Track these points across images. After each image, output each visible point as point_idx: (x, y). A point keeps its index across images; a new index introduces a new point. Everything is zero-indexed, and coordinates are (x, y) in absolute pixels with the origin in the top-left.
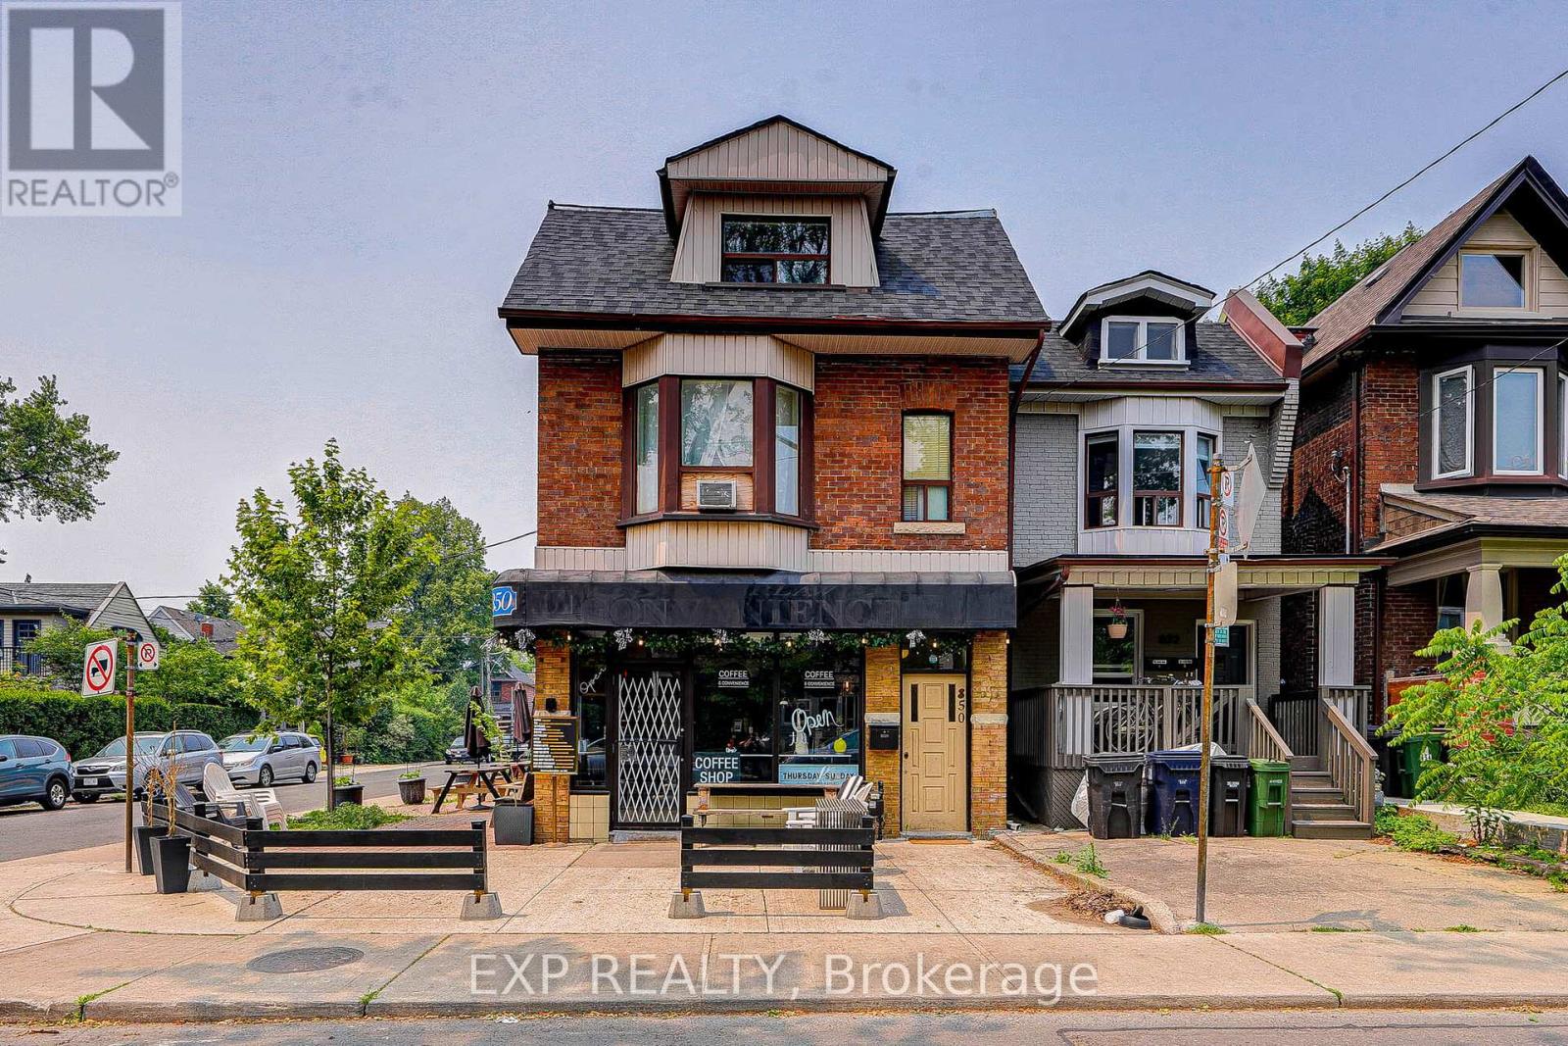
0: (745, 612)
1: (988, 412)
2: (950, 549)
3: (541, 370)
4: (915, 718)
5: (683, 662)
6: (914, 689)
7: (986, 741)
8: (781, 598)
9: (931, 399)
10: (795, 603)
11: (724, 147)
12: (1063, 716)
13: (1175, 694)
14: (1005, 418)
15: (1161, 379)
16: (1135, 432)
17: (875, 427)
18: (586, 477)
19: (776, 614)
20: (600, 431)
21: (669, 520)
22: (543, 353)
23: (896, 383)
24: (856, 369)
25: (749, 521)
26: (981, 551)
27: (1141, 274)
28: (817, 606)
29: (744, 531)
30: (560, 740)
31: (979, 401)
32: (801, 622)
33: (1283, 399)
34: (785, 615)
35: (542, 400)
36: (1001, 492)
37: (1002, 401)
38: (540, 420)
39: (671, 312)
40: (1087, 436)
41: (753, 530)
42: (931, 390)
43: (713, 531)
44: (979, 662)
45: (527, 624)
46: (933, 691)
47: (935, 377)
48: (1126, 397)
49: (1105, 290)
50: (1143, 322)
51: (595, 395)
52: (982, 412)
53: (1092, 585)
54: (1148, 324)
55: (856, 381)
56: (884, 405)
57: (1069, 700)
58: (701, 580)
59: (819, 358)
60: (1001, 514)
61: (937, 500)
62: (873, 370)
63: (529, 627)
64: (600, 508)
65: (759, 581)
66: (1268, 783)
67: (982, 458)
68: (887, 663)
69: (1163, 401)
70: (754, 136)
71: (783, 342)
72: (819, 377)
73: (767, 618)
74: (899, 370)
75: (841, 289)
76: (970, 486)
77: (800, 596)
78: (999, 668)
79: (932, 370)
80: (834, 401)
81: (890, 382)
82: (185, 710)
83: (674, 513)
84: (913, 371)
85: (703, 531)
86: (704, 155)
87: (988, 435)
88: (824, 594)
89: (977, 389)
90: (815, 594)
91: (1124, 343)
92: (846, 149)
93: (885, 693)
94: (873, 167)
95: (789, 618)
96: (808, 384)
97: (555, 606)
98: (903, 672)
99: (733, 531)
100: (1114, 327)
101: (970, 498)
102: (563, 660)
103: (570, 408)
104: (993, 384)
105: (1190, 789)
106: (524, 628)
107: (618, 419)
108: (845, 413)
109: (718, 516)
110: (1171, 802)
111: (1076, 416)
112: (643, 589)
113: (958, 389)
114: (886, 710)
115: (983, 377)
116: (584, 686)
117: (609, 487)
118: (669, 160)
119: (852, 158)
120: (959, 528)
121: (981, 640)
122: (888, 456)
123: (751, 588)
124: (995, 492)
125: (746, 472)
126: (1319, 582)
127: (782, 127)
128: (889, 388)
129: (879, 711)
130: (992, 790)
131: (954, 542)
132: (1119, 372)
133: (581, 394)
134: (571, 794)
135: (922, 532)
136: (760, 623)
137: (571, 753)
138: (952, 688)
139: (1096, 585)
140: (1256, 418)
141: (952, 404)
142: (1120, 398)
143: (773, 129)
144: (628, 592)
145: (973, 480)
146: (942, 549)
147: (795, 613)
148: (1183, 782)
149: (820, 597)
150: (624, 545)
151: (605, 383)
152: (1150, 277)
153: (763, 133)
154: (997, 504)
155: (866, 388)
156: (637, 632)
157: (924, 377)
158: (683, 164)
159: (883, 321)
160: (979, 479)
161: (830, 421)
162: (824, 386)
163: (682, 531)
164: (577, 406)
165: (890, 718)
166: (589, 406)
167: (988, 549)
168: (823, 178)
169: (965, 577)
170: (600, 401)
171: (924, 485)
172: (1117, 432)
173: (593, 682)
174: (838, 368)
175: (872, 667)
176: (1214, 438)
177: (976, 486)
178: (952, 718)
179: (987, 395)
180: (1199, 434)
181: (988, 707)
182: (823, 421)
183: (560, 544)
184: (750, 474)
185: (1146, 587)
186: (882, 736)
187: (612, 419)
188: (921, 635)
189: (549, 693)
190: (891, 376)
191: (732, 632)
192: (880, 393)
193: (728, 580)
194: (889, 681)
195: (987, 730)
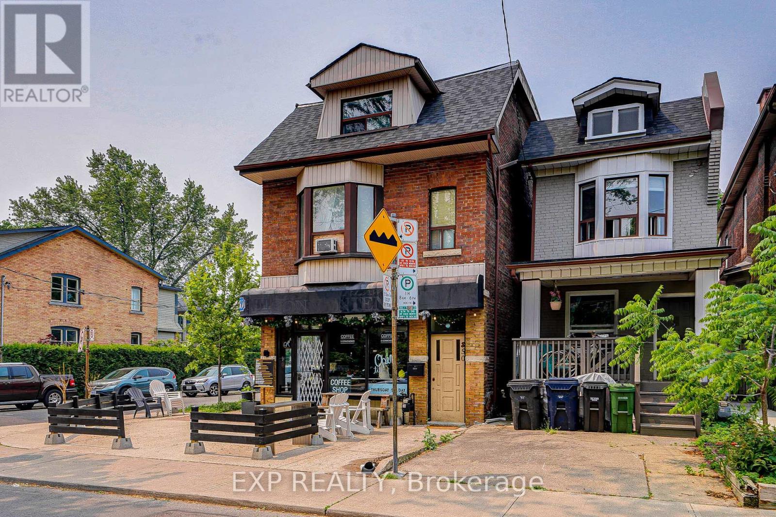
0: (341, 305)
1: (474, 184)
2: (454, 264)
3: (264, 192)
4: (438, 359)
5: (324, 331)
6: (438, 342)
7: (472, 371)
8: (357, 296)
9: (443, 181)
10: (364, 299)
11: (336, 66)
12: (519, 358)
13: (588, 343)
14: (484, 186)
15: (622, 144)
16: (606, 180)
17: (414, 200)
18: (282, 241)
19: (355, 305)
20: (288, 218)
21: (307, 260)
22: (264, 183)
23: (425, 174)
24: (405, 170)
25: (343, 258)
26: (470, 264)
27: (609, 81)
28: (374, 300)
29: (340, 263)
30: (267, 370)
31: (470, 178)
32: (367, 309)
33: (709, 144)
34: (360, 306)
35: (264, 206)
36: (482, 229)
37: (483, 177)
38: (263, 216)
39: (307, 156)
40: (580, 186)
41: (345, 262)
42: (443, 176)
43: (326, 264)
44: (469, 326)
45: (250, 315)
46: (448, 342)
47: (446, 168)
48: (599, 159)
49: (585, 95)
50: (616, 110)
51: (286, 201)
52: (471, 185)
53: (538, 279)
54: (619, 110)
55: (404, 177)
56: (419, 188)
57: (523, 348)
58: (321, 290)
59: (386, 167)
60: (481, 242)
61: (449, 237)
62: (414, 169)
63: (251, 316)
64: (288, 256)
65: (348, 288)
66: (617, 399)
67: (471, 211)
68: (419, 328)
69: (624, 158)
70: (350, 56)
71: (361, 162)
72: (386, 177)
73: (351, 308)
74: (426, 168)
75: (396, 128)
76: (464, 227)
77: (367, 295)
78: (480, 330)
79: (444, 165)
80: (393, 189)
81: (422, 175)
82: (249, 355)
83: (308, 257)
84: (434, 167)
85: (322, 264)
86: (327, 73)
87: (474, 197)
88: (378, 293)
89: (469, 172)
90: (374, 293)
91: (603, 125)
92: (393, 53)
93: (419, 345)
94: (407, 59)
95: (361, 307)
96: (379, 182)
97: (260, 306)
98: (430, 334)
99: (336, 263)
100: (597, 116)
101: (464, 234)
102: (272, 332)
103: (275, 209)
104: (478, 167)
105: (565, 402)
106: (248, 317)
107: (295, 211)
108: (399, 195)
109: (328, 257)
110: (554, 409)
111: (574, 174)
112: (296, 295)
113: (458, 173)
114: (419, 355)
115: (473, 165)
116: (285, 344)
117: (291, 246)
118: (311, 79)
119: (397, 57)
120: (458, 252)
121: (470, 315)
122: (420, 215)
123: (344, 292)
124: (478, 230)
125: (341, 232)
126: (690, 268)
127: (363, 49)
128: (421, 178)
129: (415, 355)
130: (476, 400)
131: (455, 260)
132: (596, 144)
133: (279, 201)
134: (275, 396)
135: (438, 255)
136: (348, 310)
137: (271, 377)
138: (458, 341)
139: (541, 279)
140: (696, 160)
141: (455, 182)
142: (595, 160)
143: (359, 51)
144: (290, 297)
145: (466, 224)
146: (449, 264)
147: (364, 304)
148: (561, 397)
149: (376, 295)
150: (297, 274)
151: (289, 194)
152: (615, 82)
153: (355, 54)
154: (479, 236)
155: (410, 180)
156: (294, 317)
157: (440, 169)
158: (318, 79)
159: (403, 144)
160: (470, 223)
161: (391, 200)
162: (388, 182)
163: (313, 265)
164: (278, 207)
165: (424, 359)
166: (283, 206)
167: (475, 262)
168: (383, 71)
169: (450, 279)
170: (288, 203)
171: (442, 229)
172: (594, 181)
173: (289, 342)
174: (396, 171)
175: (413, 331)
176: (666, 176)
177: (468, 227)
178: (458, 359)
179: (474, 175)
180: (650, 175)
181: (474, 352)
182: (388, 200)
183: (271, 275)
184: (343, 233)
185: (572, 278)
186: (414, 369)
187: (293, 211)
188: (427, 312)
189: (266, 347)
190: (422, 171)
191: (337, 315)
192: (417, 182)
193: (333, 289)
194: (421, 339)
195: (473, 365)
